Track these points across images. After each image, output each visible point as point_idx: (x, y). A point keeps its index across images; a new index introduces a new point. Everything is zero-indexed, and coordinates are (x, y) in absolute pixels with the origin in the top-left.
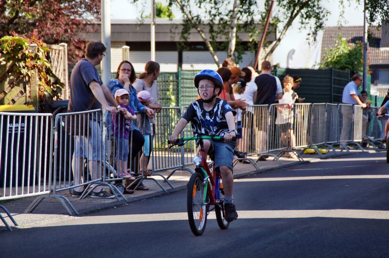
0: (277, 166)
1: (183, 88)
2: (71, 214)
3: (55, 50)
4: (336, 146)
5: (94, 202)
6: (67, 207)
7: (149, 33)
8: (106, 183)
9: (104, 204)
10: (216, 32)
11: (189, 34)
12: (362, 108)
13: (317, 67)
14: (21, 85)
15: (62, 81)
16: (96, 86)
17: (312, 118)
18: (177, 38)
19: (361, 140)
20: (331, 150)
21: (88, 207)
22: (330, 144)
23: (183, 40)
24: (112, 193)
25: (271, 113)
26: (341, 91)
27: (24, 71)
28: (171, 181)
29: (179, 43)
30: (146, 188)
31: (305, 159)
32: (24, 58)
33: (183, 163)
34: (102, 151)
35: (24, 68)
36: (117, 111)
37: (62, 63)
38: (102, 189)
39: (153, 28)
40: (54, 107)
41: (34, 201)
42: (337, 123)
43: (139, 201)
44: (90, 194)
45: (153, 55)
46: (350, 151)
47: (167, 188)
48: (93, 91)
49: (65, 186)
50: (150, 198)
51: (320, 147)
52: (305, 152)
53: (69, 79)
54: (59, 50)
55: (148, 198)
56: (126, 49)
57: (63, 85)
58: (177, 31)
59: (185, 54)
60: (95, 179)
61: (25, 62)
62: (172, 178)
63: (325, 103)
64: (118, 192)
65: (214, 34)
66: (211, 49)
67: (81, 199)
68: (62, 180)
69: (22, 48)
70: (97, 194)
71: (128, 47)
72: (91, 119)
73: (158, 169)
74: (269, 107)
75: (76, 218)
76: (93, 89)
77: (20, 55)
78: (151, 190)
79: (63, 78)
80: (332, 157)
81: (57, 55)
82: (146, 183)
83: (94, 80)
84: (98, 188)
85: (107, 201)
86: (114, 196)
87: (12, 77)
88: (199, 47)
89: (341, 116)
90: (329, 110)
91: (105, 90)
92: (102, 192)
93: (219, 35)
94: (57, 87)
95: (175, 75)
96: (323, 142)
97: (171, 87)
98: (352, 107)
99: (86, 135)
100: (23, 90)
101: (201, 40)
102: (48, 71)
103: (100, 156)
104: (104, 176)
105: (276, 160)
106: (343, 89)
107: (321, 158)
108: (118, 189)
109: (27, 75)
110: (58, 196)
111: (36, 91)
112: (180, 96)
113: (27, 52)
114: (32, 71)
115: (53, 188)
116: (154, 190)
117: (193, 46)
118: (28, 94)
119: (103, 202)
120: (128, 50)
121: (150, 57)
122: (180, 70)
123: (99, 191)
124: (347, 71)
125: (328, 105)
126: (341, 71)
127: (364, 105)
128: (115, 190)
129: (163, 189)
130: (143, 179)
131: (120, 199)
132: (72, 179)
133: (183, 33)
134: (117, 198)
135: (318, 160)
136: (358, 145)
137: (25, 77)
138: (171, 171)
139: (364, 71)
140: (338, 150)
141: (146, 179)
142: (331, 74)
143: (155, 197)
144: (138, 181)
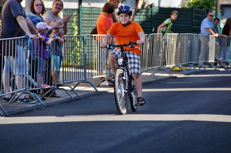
0: (154, 79)
1: (83, 20)
2: (3, 115)
4: (196, 65)
5: (20, 106)
8: (29, 92)
9: (27, 107)
12: (215, 37)
16: (21, 19)
17: (179, 44)
19: (213, 61)
20: (192, 68)
21: (15, 110)
22: (191, 64)
25: (149, 40)
26: (199, 24)
28: (76, 90)
30: (58, 96)
31: (174, 75)
33: (85, 77)
34: (26, 68)
36: (37, 38)
38: (26, 96)
42: (197, 49)
43: (53, 105)
44: (16, 100)
46: (206, 69)
47: (73, 96)
48: (19, 23)
50: (61, 103)
51: (184, 66)
52: (174, 70)
55: (60, 104)
60: (20, 89)
62: (77, 88)
63: (188, 34)
64: (37, 99)
67: (10, 103)
70: (22, 100)
72: (18, 44)
73: (67, 82)
74: (148, 36)
75: (7, 118)
76: (20, 21)
78: (62, 97)
80: (194, 74)
82: (57, 92)
83: (20, 15)
84: (23, 96)
85: (30, 106)
86: (34, 102)
89: (200, 43)
90: (191, 39)
91: (28, 22)
92: (25, 98)
95: (77, 11)
96: (186, 62)
98: (208, 37)
99: (14, 56)
103: (25, 72)
104: (27, 87)
105: (153, 76)
107: (186, 74)
108: (37, 96)
112: (80, 26)
116: (64, 97)
119: (26, 106)
122: (81, 7)
123: (23, 97)
124: (204, 9)
125: (191, 35)
126: (200, 9)
127: (217, 35)
128: (35, 97)
129: (71, 97)
130: (56, 89)
131: (39, 104)
134: (37, 103)
135: (183, 76)
136: (212, 65)
138: (77, 83)
139: (216, 10)
140: (197, 68)
141: (58, 89)
142: (192, 11)
143: (65, 102)
144: (52, 90)
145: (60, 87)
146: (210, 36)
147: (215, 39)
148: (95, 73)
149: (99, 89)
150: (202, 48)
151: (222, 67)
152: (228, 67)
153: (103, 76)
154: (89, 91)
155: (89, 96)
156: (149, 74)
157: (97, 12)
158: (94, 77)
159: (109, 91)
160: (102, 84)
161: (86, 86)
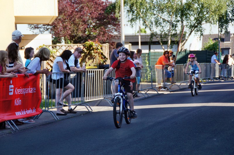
1: (151, 58)
3: (104, 46)
4: (209, 79)
6: (110, 104)
7: (138, 39)
10: (163, 38)
11: (153, 38)
13: (201, 50)
14: (92, 59)
15: (107, 57)
18: (148, 40)
19: (218, 77)
20: (207, 81)
22: (207, 78)
23: (150, 41)
26: (210, 59)
27: (93, 54)
28: (148, 93)
29: (149, 42)
32: (93, 49)
33: (152, 87)
35: (93, 53)
37: (107, 51)
39: (140, 37)
40: (104, 67)
41: (98, 102)
42: (209, 71)
43: (136, 101)
45: (140, 47)
46: (215, 81)
47: (146, 96)
49: (109, 96)
50: (140, 100)
51: (204, 79)
53: (110, 56)
54: (106, 46)
56: (130, 45)
57: (107, 59)
58: (148, 37)
59: (152, 46)
61: (94, 51)
62: (148, 92)
63: (204, 63)
65: (162, 38)
66: (161, 44)
68: (108, 93)
69: (92, 46)
71: (131, 44)
73: (143, 89)
74: (183, 65)
77: (92, 48)
78: (141, 97)
79: (107, 56)
80: (208, 83)
81: (105, 48)
82: (138, 95)
87: (89, 56)
88: (157, 43)
89: (211, 68)
90: (206, 66)
93: (164, 39)
94: (105, 60)
95: (148, 54)
96: (204, 77)
97: (147, 58)
98: (215, 64)
100: (93, 61)
101: (157, 41)
102: (102, 54)
105: (187, 85)
106: (211, 58)
107: (204, 84)
109: (94, 55)
110: (107, 100)
111: (97, 61)
112: (150, 62)
113: (94, 47)
114: (96, 54)
115: (105, 96)
117: (154, 43)
118: (95, 62)
120: (131, 45)
121: (139, 47)
122: (150, 52)
124: (212, 51)
125: (206, 64)
126: (210, 51)
127: (219, 64)
132: (112, 93)
133: (150, 38)
136: (218, 78)
137: (93, 56)
138: (148, 90)
139: (219, 51)
140: (210, 81)
141: (138, 93)
142: (207, 52)
143: (142, 99)
144: (136, 93)
145: (139, 92)
146: (216, 64)
147: (218, 65)
148: (157, 85)
149: (159, 92)
150: (212, 70)
151: (223, 80)
152: (226, 80)
153: (161, 86)
154: (154, 94)
155: (154, 96)
156: (185, 84)
157: (158, 54)
158: (157, 86)
159: (164, 93)
160: (161, 90)
161: (153, 91)
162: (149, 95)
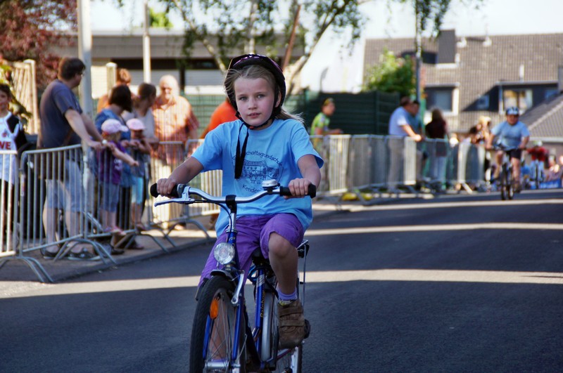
2: (42, 280)
3: (19, 69)
5: (72, 265)
6: (37, 273)
7: (141, 47)
8: (88, 240)
9: (86, 268)
10: (226, 45)
11: (193, 48)
12: (415, 141)
13: (357, 90)
15: (28, 109)
16: (73, 115)
17: (353, 154)
18: (177, 54)
20: (377, 195)
21: (64, 272)
22: (375, 187)
23: (184, 56)
24: (96, 254)
28: (172, 237)
29: (180, 60)
31: (344, 207)
36: (102, 148)
37: (28, 86)
38: (83, 248)
39: (146, 43)
42: (383, 161)
43: (130, 263)
44: (67, 255)
45: (147, 75)
46: (401, 196)
47: (167, 246)
48: (71, 123)
49: (36, 246)
50: (146, 259)
52: (344, 198)
54: (24, 70)
55: (143, 260)
56: (111, 67)
57: (30, 115)
58: (177, 44)
59: (191, 74)
60: (74, 236)
62: (173, 234)
63: (367, 135)
64: (103, 252)
66: (222, 66)
67: (56, 261)
68: (31, 237)
70: (77, 255)
71: (113, 65)
72: (68, 158)
75: (50, 285)
76: (71, 118)
78: (147, 249)
79: (30, 105)
81: (21, 76)
83: (71, 108)
84: (78, 248)
85: (90, 264)
90: (374, 145)
91: (86, 121)
92: (83, 252)
93: (230, 49)
96: (366, 185)
101: (208, 56)
103: (81, 206)
104: (85, 232)
107: (365, 205)
108: (103, 248)
110: (25, 258)
115: (19, 247)
116: (150, 249)
117: (198, 64)
119: (84, 265)
120: (114, 69)
121: (142, 77)
123: (79, 251)
124: (395, 94)
125: (372, 137)
126: (388, 94)
127: (418, 138)
128: (100, 249)
129: (162, 248)
130: (136, 235)
131: (106, 261)
132: (44, 236)
133: (184, 47)
135: (360, 208)
136: (412, 189)
139: (417, 94)
142: (375, 98)
143: (152, 257)
149: (212, 234)
154: (195, 238)
157: (211, 103)
162: (177, 244)
